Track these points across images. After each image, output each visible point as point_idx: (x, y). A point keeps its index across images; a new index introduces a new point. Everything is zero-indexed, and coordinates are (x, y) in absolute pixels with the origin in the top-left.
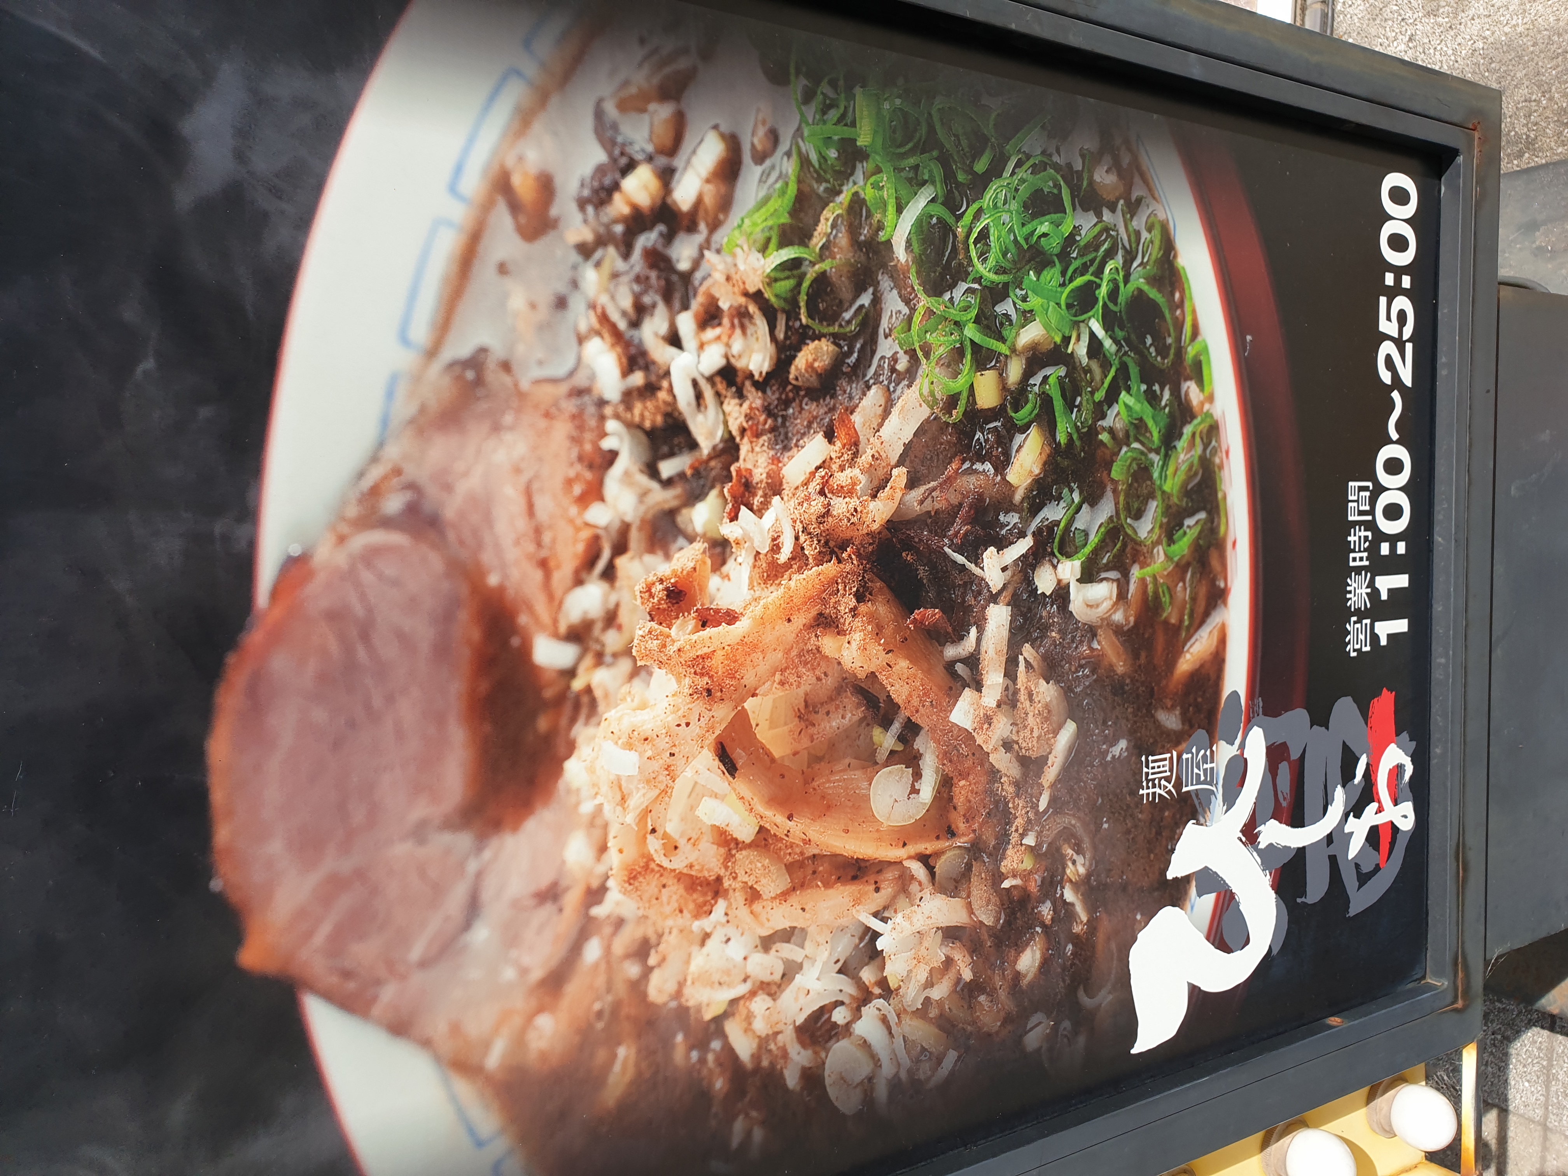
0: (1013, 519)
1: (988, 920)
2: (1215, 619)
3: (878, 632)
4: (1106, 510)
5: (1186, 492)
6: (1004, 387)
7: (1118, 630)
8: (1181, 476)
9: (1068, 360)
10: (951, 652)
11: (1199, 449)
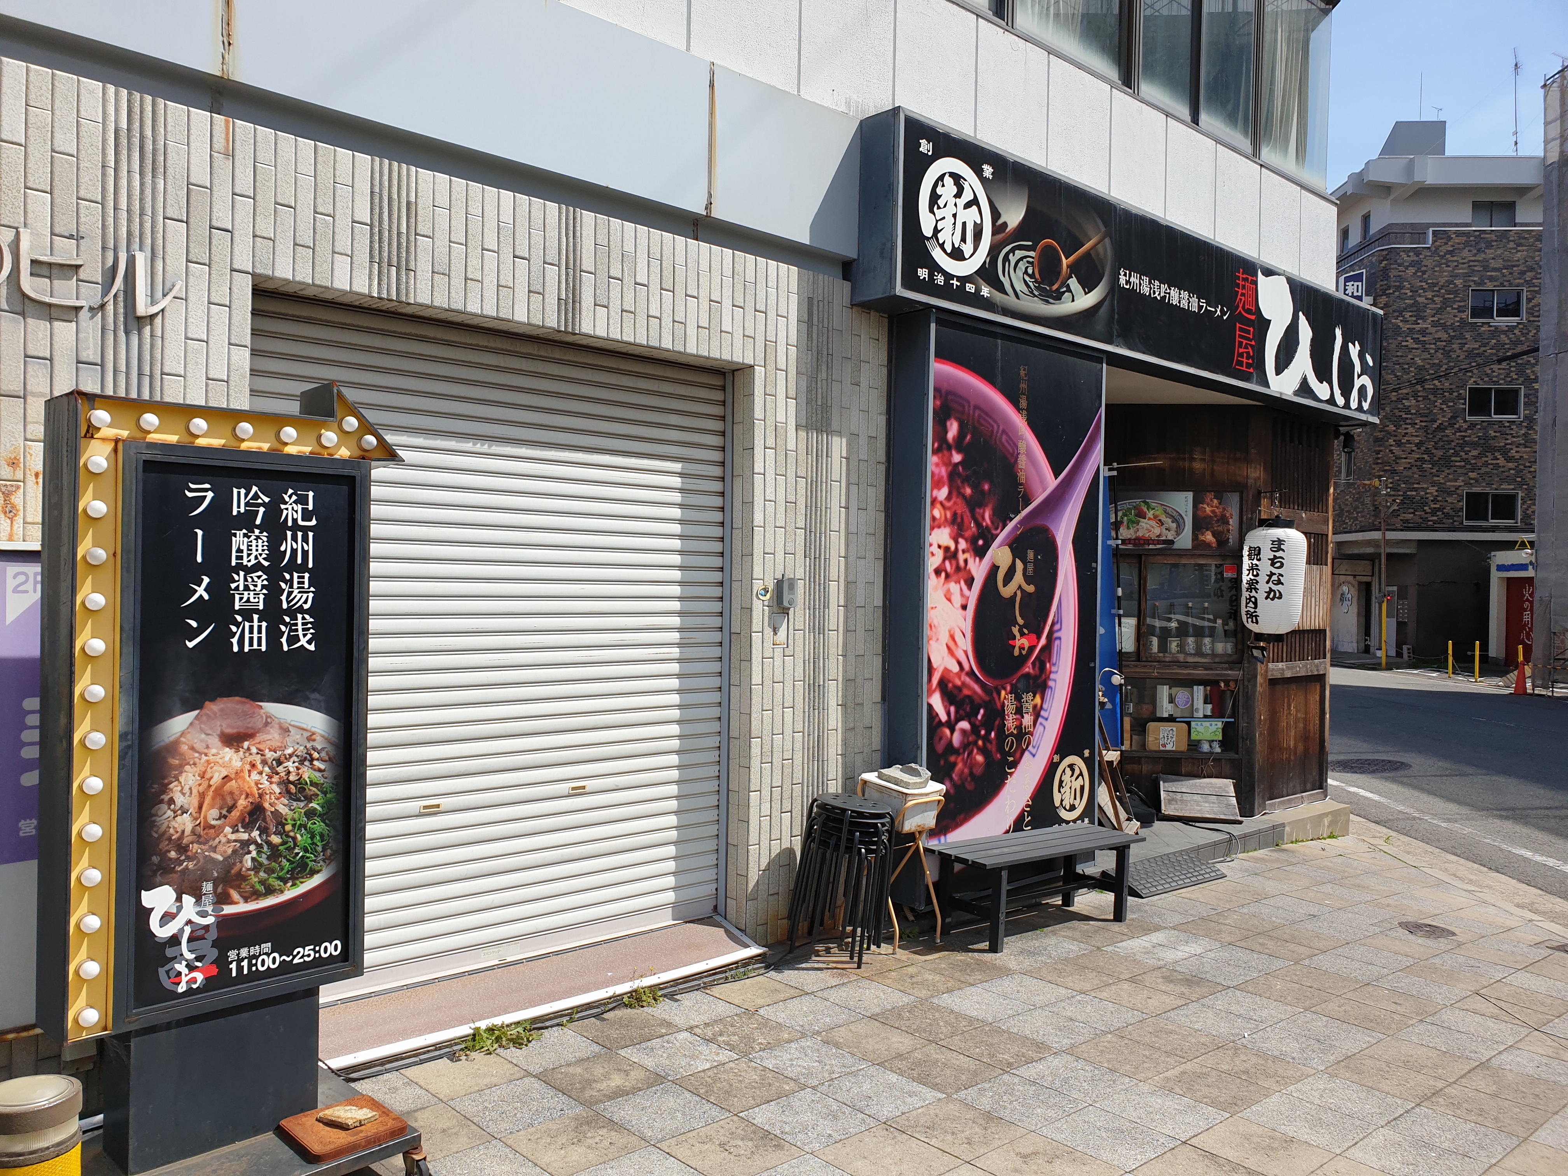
0: (264, 838)
1: (184, 842)
2: (241, 900)
3: (245, 808)
4: (266, 862)
5: (270, 885)
6: (289, 832)
7: (241, 869)
8: (273, 883)
9: (294, 848)
10: (240, 825)
11: (278, 888)
